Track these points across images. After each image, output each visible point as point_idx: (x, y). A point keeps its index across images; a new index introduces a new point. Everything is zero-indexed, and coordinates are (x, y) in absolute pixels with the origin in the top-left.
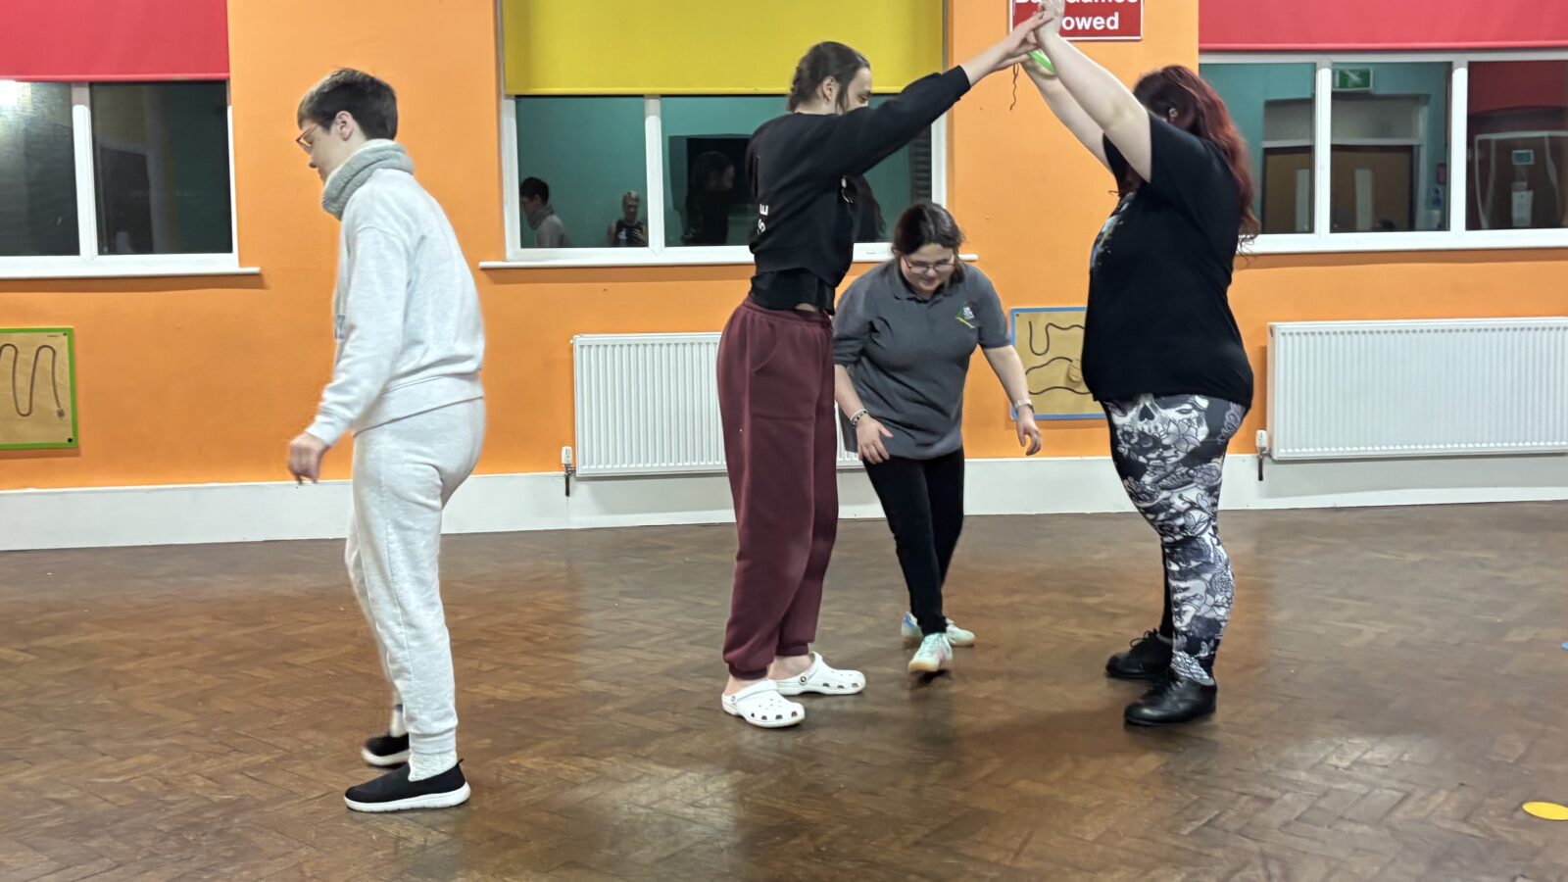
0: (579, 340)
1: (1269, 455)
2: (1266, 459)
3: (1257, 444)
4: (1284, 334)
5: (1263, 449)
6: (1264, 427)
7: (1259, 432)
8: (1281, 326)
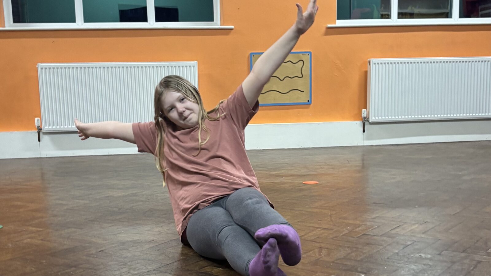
0: (40, 65)
1: (368, 121)
2: (366, 123)
3: (362, 116)
4: (375, 64)
5: (365, 118)
6: (366, 108)
7: (363, 110)
8: (374, 60)
